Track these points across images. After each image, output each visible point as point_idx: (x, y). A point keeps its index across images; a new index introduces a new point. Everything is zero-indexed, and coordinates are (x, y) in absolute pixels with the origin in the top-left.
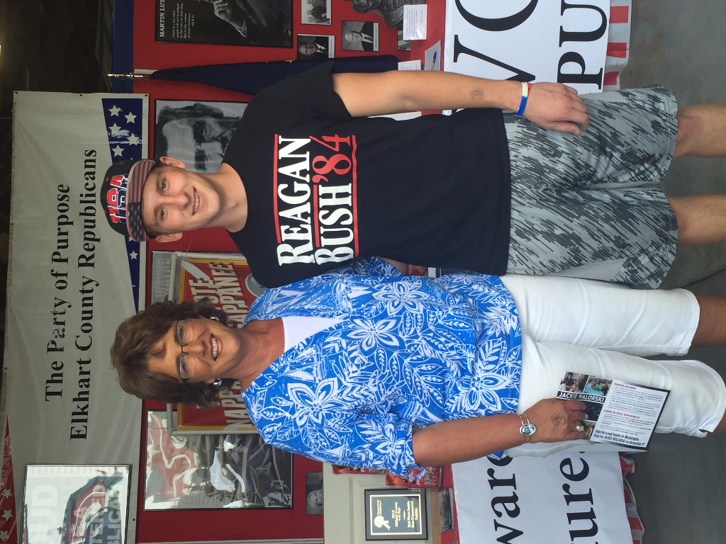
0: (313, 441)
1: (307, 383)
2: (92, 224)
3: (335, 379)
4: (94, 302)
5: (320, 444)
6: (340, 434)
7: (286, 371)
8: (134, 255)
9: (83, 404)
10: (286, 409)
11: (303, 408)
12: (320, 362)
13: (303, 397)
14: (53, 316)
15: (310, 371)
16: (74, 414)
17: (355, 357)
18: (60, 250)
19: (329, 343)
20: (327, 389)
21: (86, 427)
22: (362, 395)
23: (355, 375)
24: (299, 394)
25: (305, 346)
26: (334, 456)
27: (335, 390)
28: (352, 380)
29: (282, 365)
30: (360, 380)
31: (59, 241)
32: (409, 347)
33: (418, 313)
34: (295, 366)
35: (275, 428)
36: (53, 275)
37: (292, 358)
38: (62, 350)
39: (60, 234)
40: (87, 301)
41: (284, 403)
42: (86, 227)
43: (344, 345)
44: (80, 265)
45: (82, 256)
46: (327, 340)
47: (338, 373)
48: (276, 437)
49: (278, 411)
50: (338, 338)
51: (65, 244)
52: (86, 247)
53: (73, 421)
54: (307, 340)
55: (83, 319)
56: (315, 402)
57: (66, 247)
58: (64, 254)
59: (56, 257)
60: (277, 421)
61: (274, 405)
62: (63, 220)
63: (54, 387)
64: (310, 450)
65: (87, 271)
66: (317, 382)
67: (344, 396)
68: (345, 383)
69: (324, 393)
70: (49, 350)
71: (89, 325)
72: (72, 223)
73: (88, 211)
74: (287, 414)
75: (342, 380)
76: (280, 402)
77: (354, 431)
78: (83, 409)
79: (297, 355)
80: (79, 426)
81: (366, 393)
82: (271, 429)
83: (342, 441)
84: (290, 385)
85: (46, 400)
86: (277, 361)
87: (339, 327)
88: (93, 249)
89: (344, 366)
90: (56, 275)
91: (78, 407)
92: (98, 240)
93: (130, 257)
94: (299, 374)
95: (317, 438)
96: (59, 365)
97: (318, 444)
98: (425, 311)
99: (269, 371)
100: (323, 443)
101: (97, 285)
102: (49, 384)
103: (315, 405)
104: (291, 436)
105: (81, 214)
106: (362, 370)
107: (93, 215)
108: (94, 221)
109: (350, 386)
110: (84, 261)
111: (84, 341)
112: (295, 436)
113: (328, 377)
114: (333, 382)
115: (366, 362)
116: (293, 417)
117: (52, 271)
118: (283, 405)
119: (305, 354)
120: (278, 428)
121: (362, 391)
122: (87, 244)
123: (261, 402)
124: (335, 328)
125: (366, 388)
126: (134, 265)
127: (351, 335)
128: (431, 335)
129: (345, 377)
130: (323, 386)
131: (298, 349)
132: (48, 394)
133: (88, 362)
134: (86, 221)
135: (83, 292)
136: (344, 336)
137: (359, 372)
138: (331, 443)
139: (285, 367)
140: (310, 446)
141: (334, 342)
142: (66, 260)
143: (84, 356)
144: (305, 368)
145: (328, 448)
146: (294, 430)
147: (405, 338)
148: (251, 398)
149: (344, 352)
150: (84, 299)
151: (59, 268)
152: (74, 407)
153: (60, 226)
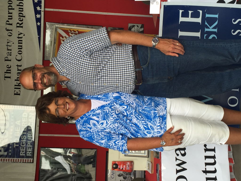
0: (96, 137)
1: (96, 121)
2: (22, 10)
3: (106, 121)
4: (23, 42)
5: (98, 139)
6: (105, 136)
7: (91, 116)
8: (39, 24)
9: (18, 82)
10: (89, 127)
11: (94, 128)
12: (102, 115)
13: (94, 125)
14: (7, 47)
15: (98, 117)
16: (15, 85)
17: (113, 115)
18: (9, 20)
19: (105, 109)
20: (102, 124)
21: (20, 91)
22: (113, 127)
23: (112, 121)
24: (93, 124)
25: (98, 109)
26: (102, 143)
27: (105, 124)
28: (111, 122)
29: (90, 114)
30: (113, 122)
31: (9, 16)
32: (129, 117)
33: (134, 106)
34: (94, 115)
35: (84, 133)
36: (7, 30)
37: (93, 112)
38: (10, 60)
39: (9, 13)
40: (20, 42)
41: (89, 126)
42: (19, 11)
43: (110, 110)
44: (17, 27)
45: (18, 23)
46: (105, 108)
47: (107, 119)
48: (84, 135)
49: (86, 128)
50: (108, 108)
51: (11, 18)
52: (20, 19)
53: (15, 88)
54: (99, 107)
55: (19, 49)
56: (98, 127)
57: (12, 19)
58: (11, 22)
59: (8, 23)
60: (85, 131)
61: (85, 126)
62: (10, 8)
63: (7, 75)
64: (94, 140)
65: (20, 30)
66: (100, 121)
67: (107, 127)
68: (108, 123)
69: (101, 124)
70: (6, 60)
71: (21, 51)
72: (14, 9)
73: (21, 4)
74: (88, 129)
75: (108, 121)
76: (87, 125)
77: (109, 135)
78: (19, 84)
79: (95, 112)
80: (17, 90)
81: (114, 127)
82: (83, 133)
83: (105, 138)
84: (91, 121)
85: (5, 80)
86: (88, 112)
87: (109, 104)
88: (22, 20)
89: (109, 117)
90: (8, 30)
91: (17, 83)
92: (24, 17)
93: (37, 24)
94: (95, 118)
95: (97, 136)
96: (9, 66)
97: (97, 138)
98: (136, 106)
99: (85, 115)
100: (99, 138)
101: (24, 35)
102: (5, 74)
103: (98, 128)
104: (89, 135)
105: (17, 5)
106: (114, 120)
107: (22, 6)
108: (22, 9)
109: (110, 124)
110: (18, 25)
111: (19, 57)
112: (90, 135)
113: (103, 120)
114: (105, 122)
115: (116, 117)
116: (90, 130)
117: (6, 28)
118: (88, 126)
119: (97, 112)
120: (85, 133)
121: (113, 126)
122: (20, 18)
123: (81, 124)
124: (107, 104)
125: (115, 125)
126: (39, 28)
127: (112, 107)
128: (137, 114)
129: (109, 121)
130: (101, 122)
131: (95, 110)
132: (5, 77)
133: (21, 66)
134: (19, 8)
135: (18, 38)
136: (110, 107)
137: (113, 120)
138: (102, 139)
139: (90, 115)
140: (95, 139)
141: (107, 109)
142: (11, 24)
143: (19, 63)
144: (97, 116)
145: (100, 140)
146: (90, 133)
147: (128, 113)
148: (78, 123)
149: (110, 113)
150: (19, 41)
151: (9, 27)
152: (15, 83)
153: (9, 10)
